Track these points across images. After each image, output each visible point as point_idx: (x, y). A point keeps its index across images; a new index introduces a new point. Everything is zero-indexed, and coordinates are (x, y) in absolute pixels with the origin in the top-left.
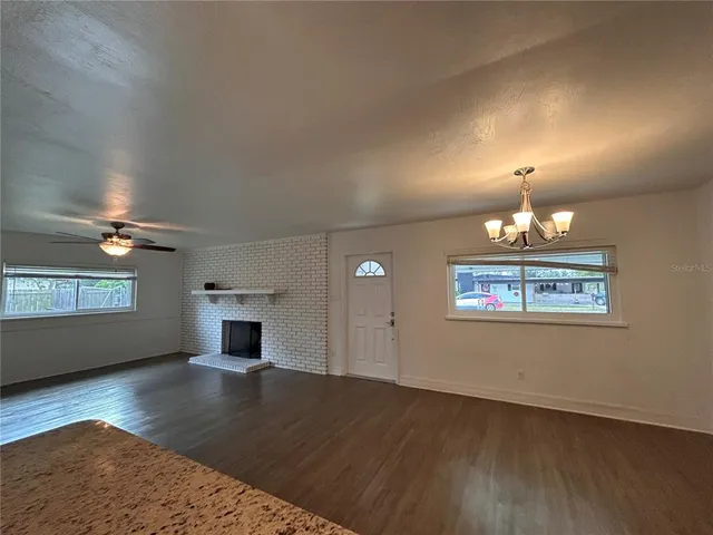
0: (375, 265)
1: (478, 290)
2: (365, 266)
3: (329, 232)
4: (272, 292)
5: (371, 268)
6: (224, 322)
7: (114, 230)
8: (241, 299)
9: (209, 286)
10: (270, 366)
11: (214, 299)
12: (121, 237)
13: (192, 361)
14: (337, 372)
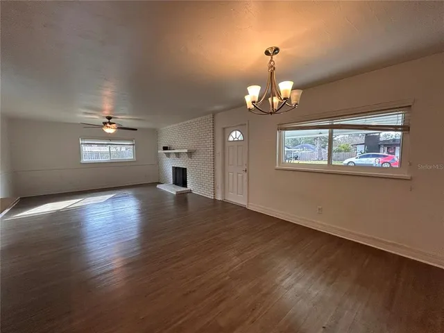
0: (238, 133)
1: (383, 152)
2: (233, 134)
3: (214, 114)
4: (186, 151)
5: (236, 135)
6: (173, 167)
7: (108, 121)
8: (178, 155)
9: (165, 148)
10: (190, 192)
11: (168, 155)
12: (111, 124)
13: (158, 186)
14: (219, 198)
